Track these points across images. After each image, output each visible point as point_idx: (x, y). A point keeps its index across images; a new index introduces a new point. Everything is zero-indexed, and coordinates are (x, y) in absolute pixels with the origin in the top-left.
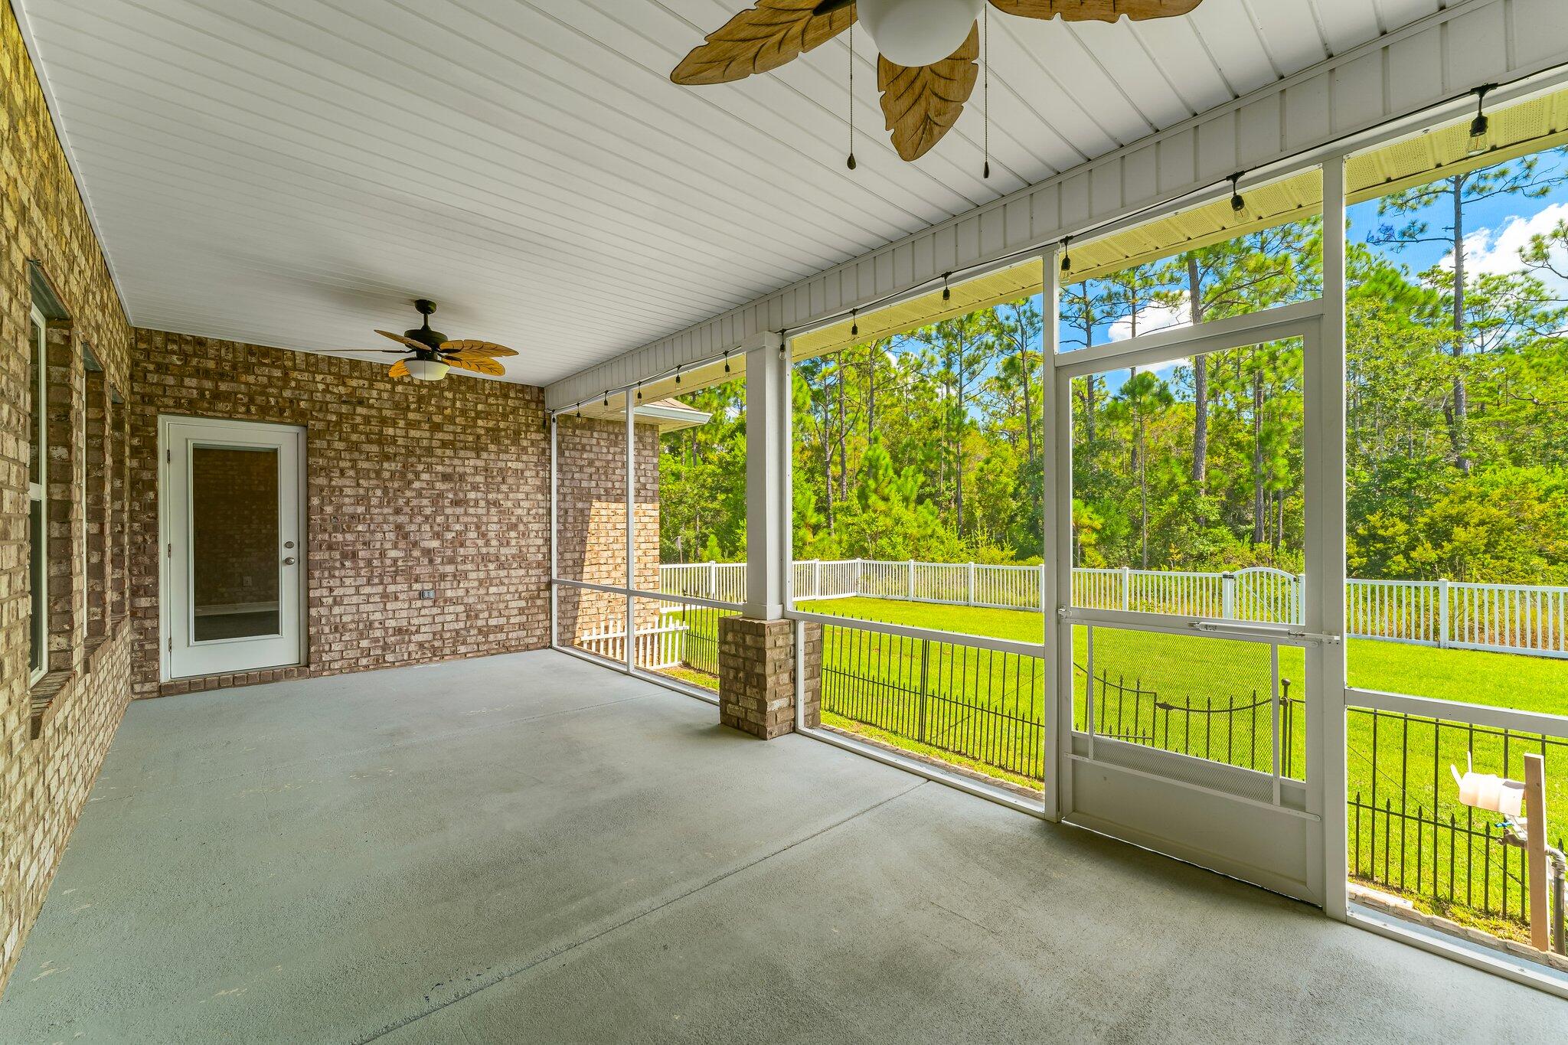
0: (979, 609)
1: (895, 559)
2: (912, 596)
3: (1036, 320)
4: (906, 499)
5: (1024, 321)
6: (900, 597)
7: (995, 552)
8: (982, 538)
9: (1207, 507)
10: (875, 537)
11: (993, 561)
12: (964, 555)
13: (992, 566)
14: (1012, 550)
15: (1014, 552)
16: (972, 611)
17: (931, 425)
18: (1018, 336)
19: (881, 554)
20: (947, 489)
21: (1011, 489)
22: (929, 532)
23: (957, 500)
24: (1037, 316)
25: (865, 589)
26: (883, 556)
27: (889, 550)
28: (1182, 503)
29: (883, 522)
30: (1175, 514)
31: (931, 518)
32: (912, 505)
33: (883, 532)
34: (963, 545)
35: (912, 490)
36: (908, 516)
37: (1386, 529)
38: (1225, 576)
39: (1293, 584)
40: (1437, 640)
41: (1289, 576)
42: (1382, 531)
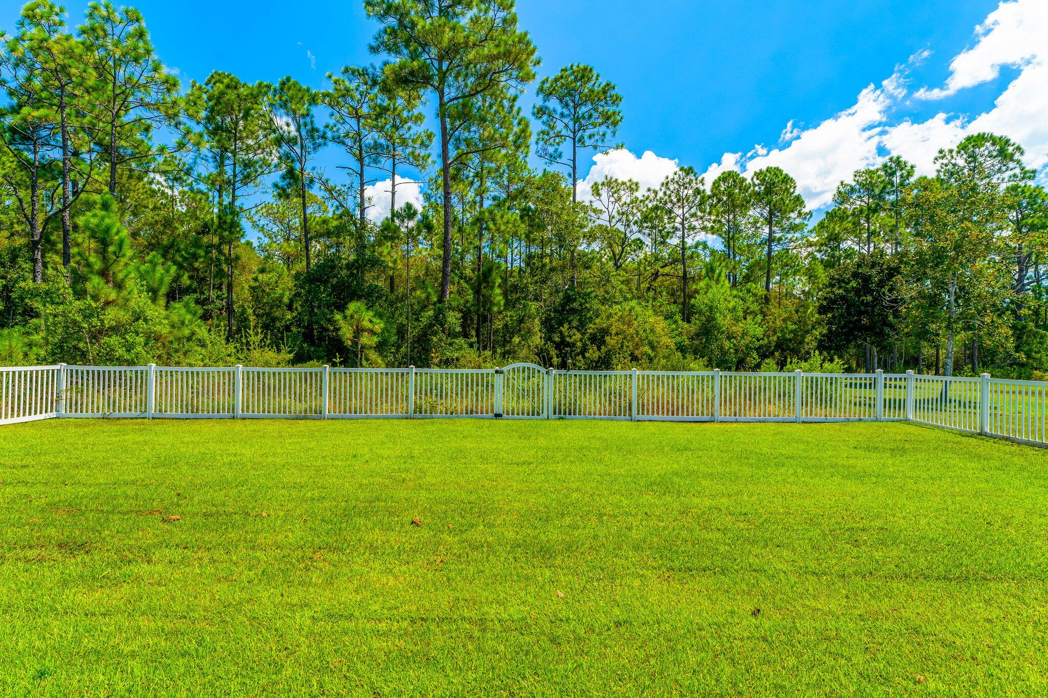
0: (247, 422)
1: (131, 363)
2: (152, 410)
3: (316, 135)
4: (153, 292)
5: (304, 133)
6: (134, 413)
7: (270, 355)
8: (255, 339)
9: (454, 321)
10: (95, 336)
11: (267, 364)
12: (233, 359)
13: (266, 369)
14: (290, 352)
15: (292, 355)
16: (238, 426)
17: (200, 230)
18: (297, 149)
19: (109, 358)
20: (218, 297)
21: (286, 300)
22: (187, 332)
23: (229, 308)
24: (317, 131)
25: (73, 405)
26: (111, 360)
27: (120, 352)
28: (436, 317)
29: (111, 316)
30: (431, 326)
31: (189, 317)
32: (162, 302)
33: (112, 329)
34: (231, 348)
35: (161, 281)
36: (156, 312)
37: (571, 337)
38: (497, 372)
39: (546, 376)
40: (630, 415)
41: (543, 370)
42: (568, 339)
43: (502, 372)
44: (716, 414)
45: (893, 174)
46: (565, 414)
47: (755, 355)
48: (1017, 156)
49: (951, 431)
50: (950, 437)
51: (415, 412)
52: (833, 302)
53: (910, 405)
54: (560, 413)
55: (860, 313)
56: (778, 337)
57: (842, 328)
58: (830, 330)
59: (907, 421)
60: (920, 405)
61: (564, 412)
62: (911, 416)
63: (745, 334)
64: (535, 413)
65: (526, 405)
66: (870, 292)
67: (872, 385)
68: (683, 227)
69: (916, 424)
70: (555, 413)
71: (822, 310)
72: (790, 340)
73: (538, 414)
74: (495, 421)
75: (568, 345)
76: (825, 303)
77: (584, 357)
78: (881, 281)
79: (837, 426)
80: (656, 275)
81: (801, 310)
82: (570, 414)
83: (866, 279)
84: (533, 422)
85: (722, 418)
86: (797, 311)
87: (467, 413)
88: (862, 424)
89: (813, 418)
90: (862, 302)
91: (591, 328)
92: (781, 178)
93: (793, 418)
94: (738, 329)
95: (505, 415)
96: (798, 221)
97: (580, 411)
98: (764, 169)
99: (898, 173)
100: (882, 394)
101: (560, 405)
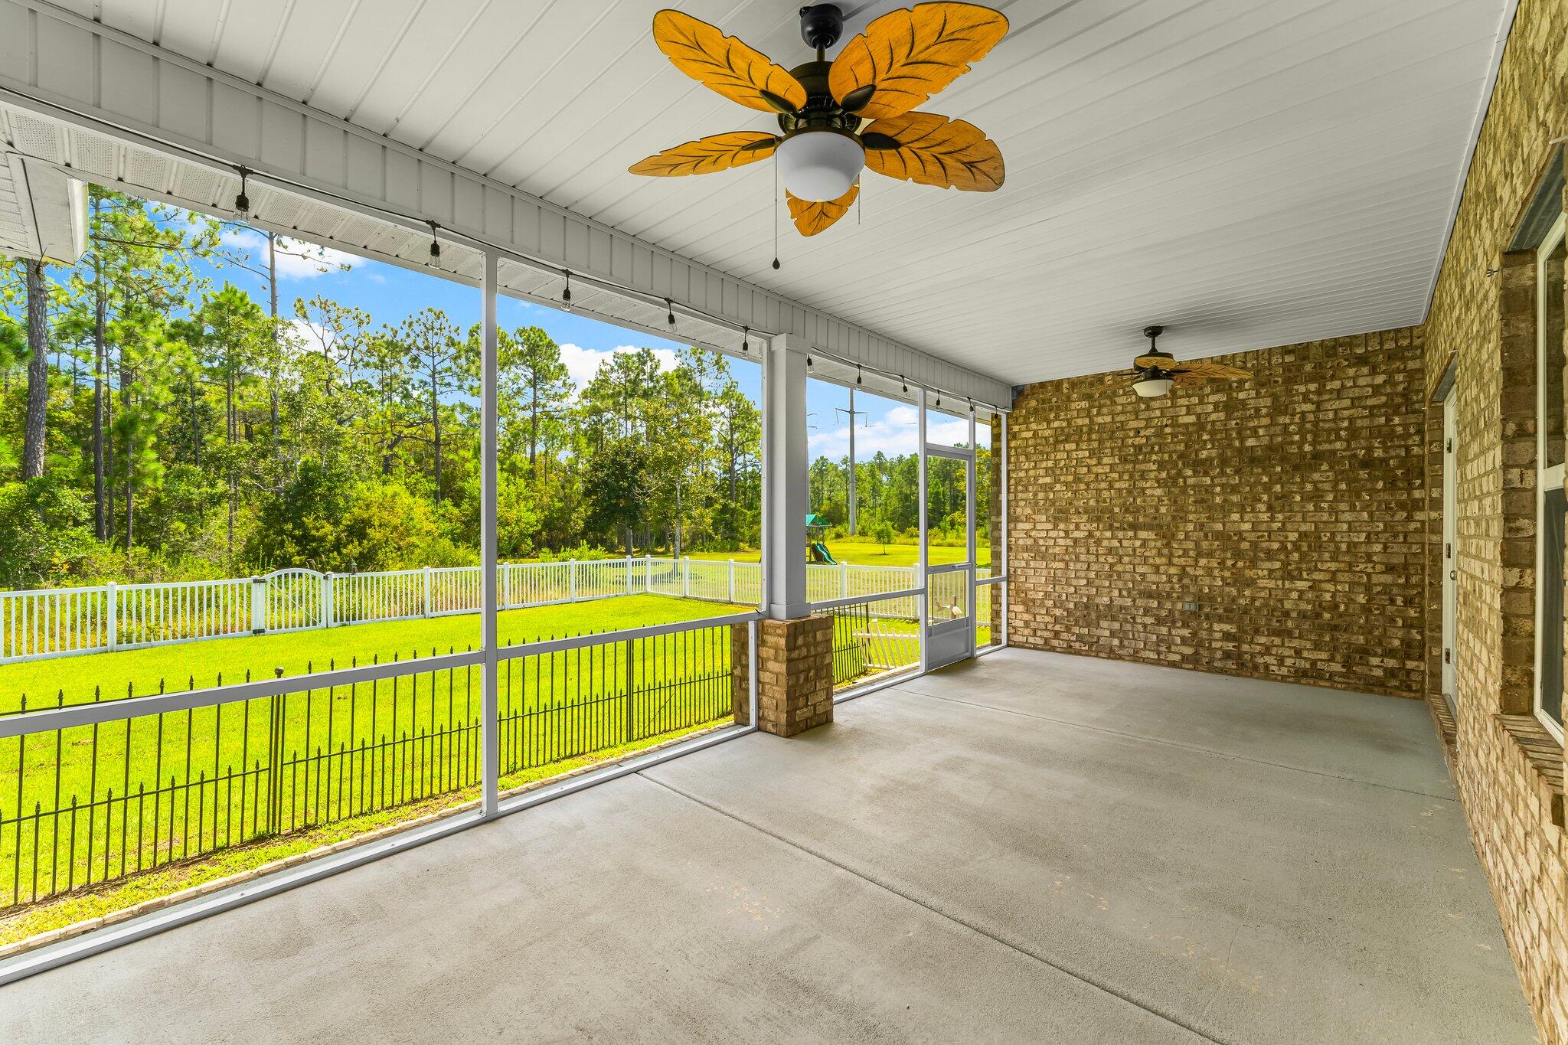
37: (318, 530)
38: (255, 581)
39: (323, 582)
40: (423, 613)
41: (319, 575)
42: (314, 532)
43: (264, 581)
44: (507, 603)
45: (645, 363)
46: (348, 620)
47: (529, 542)
48: (727, 368)
49: (670, 597)
50: (667, 601)
51: (119, 642)
52: (596, 486)
53: (649, 581)
54: (342, 620)
55: (619, 497)
56: (546, 516)
57: (604, 510)
58: (594, 512)
59: (646, 593)
60: (656, 579)
61: (345, 618)
62: (649, 590)
63: (519, 520)
64: (311, 622)
65: (297, 615)
66: (625, 477)
67: (624, 565)
68: (434, 381)
69: (653, 595)
70: (335, 621)
71: (587, 493)
72: (558, 519)
73: (315, 624)
74: (254, 638)
75: (314, 539)
76: (590, 486)
77: (340, 553)
78: (634, 469)
79: (600, 602)
80: (399, 438)
81: (567, 485)
82: (354, 619)
83: (623, 467)
84: (309, 632)
85: (512, 606)
86: (563, 487)
87: (209, 634)
88: (618, 599)
89: (584, 598)
90: (620, 487)
91: (346, 519)
92: (545, 342)
93: (568, 600)
94: (513, 515)
95: (268, 630)
96: (563, 391)
97: (366, 615)
98: (528, 328)
99: (649, 363)
100: (630, 572)
101: (341, 610)
